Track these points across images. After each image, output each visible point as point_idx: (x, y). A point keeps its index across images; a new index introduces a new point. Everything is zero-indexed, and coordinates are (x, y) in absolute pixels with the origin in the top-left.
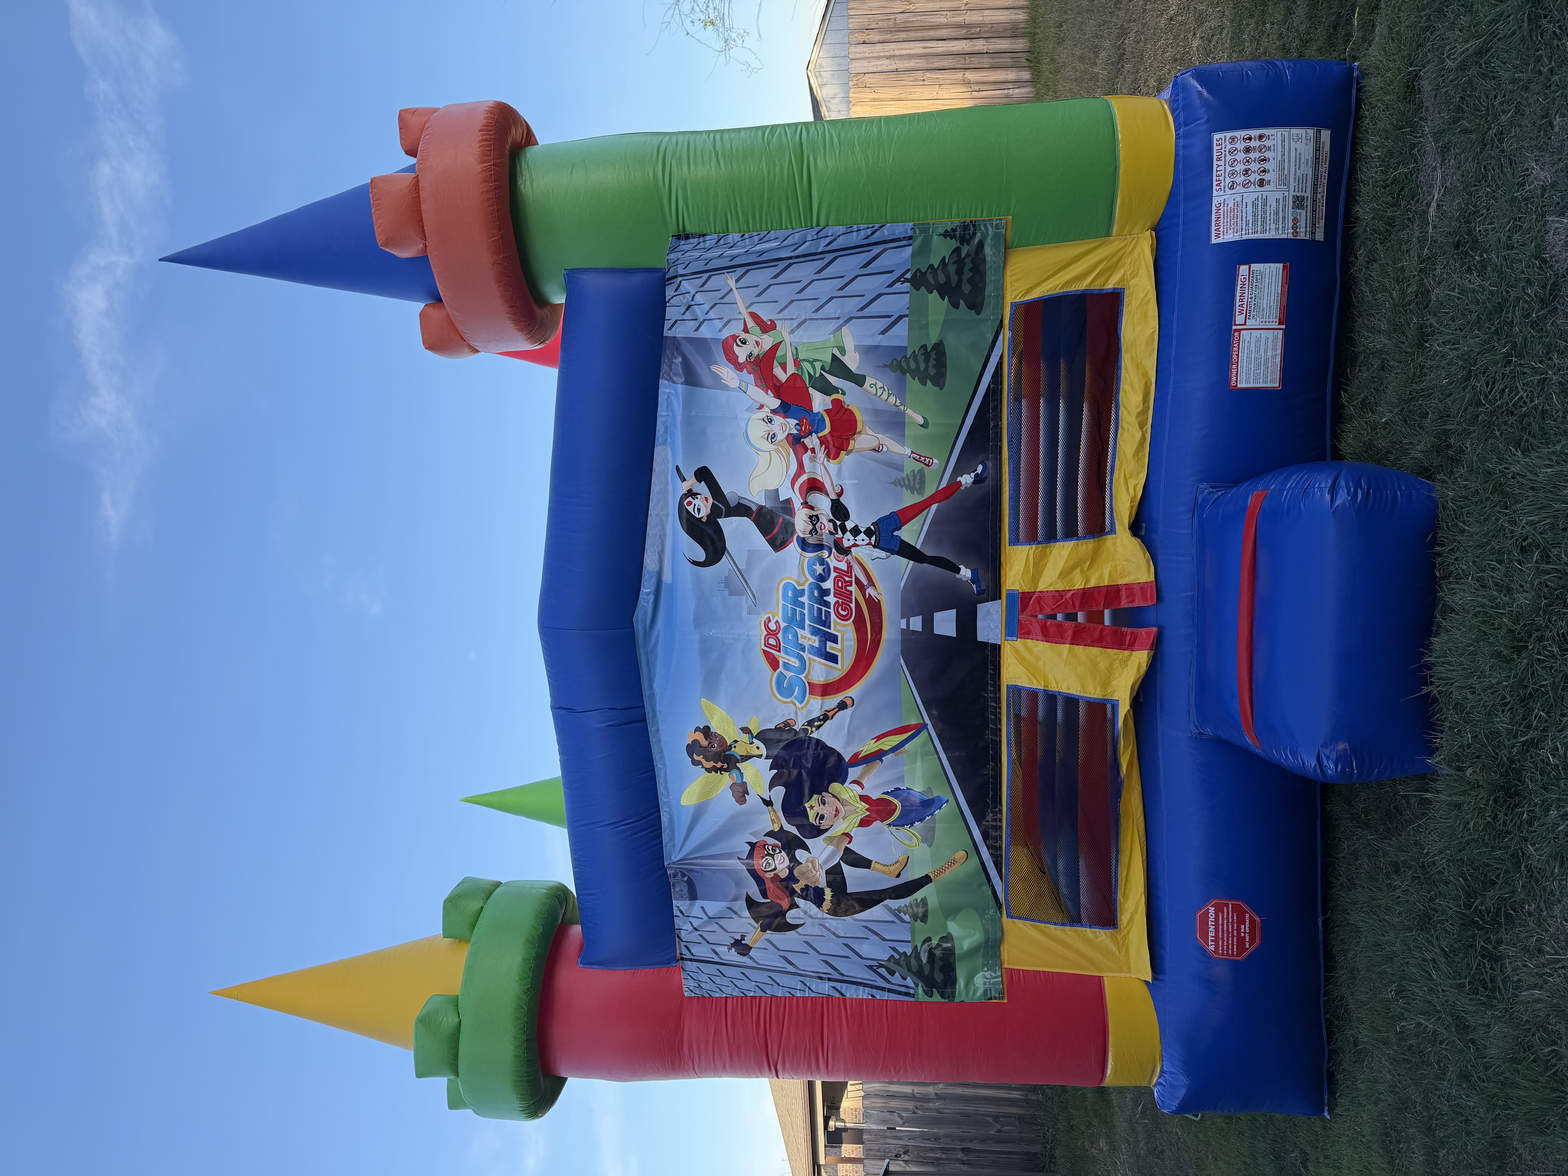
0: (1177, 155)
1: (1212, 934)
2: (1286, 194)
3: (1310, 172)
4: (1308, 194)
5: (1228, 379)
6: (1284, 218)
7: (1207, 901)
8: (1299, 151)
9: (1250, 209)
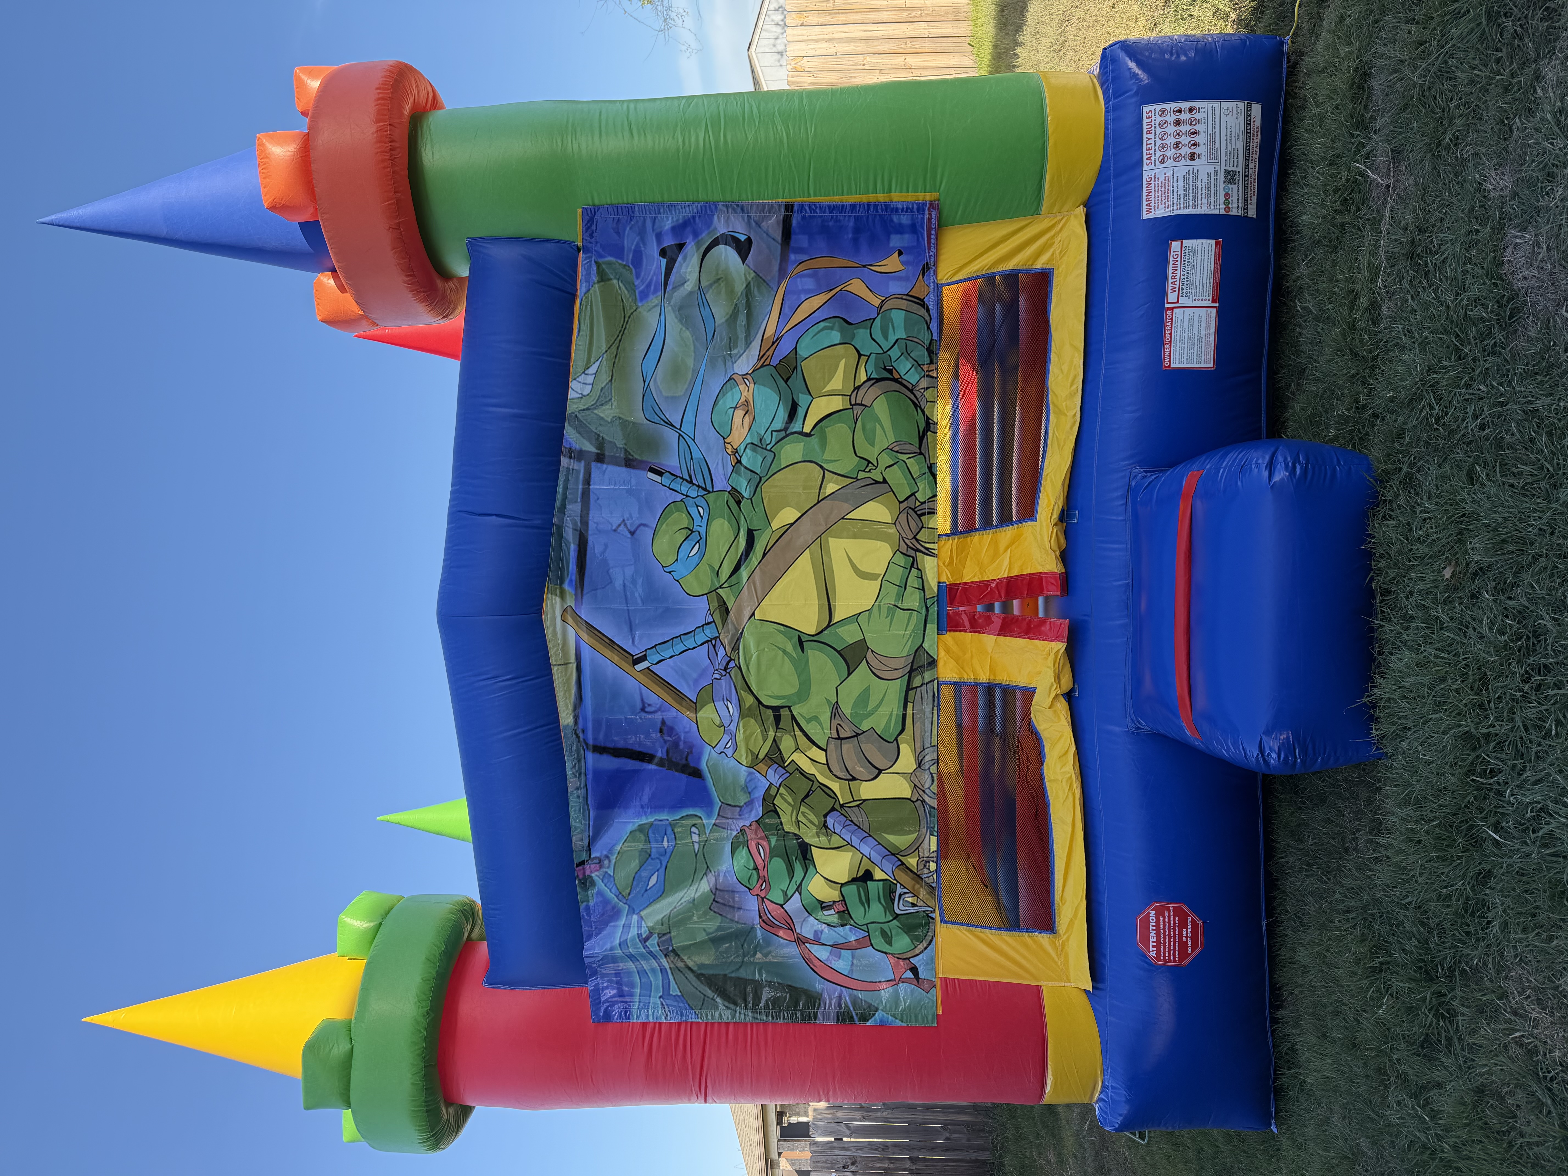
0: (1106, 128)
1: (1153, 939)
2: (1218, 168)
3: (1241, 145)
4: (1240, 169)
5: (1161, 360)
6: (1215, 193)
7: (1147, 905)
8: (1229, 125)
9: (1181, 183)
